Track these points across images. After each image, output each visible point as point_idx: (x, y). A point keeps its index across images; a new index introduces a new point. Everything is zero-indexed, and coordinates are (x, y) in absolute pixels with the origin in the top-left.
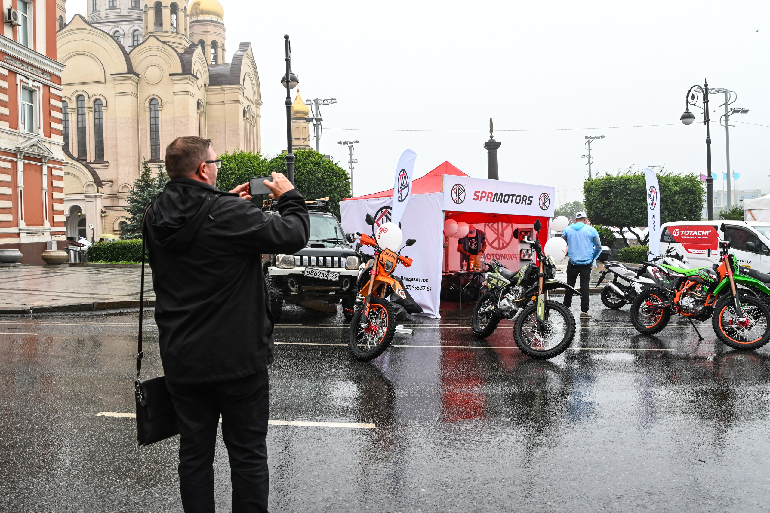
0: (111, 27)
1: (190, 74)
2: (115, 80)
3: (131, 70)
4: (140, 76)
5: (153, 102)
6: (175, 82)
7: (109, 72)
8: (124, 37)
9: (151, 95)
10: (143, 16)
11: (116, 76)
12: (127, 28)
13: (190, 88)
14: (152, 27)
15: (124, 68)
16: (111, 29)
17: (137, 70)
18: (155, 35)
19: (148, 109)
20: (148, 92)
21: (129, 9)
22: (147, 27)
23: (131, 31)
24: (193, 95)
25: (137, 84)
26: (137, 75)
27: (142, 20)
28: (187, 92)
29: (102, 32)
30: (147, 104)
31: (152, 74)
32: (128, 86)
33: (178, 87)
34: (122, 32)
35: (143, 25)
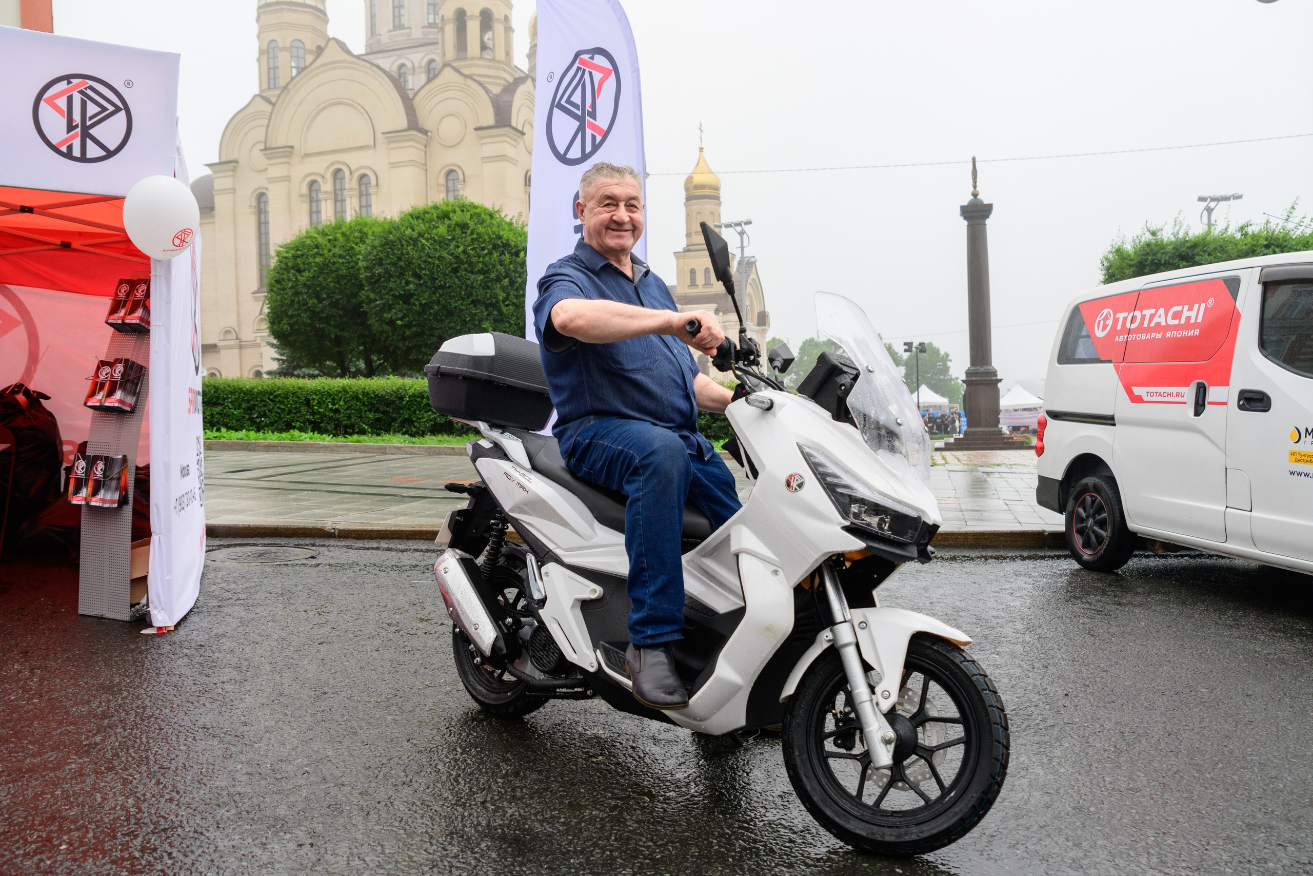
0: (392, 59)
1: (509, 125)
2: (390, 142)
3: (414, 124)
4: (429, 134)
5: (451, 176)
6: (484, 141)
7: (381, 128)
8: (413, 74)
9: (448, 165)
10: (439, 37)
11: (392, 136)
12: (418, 58)
13: (509, 150)
14: (451, 53)
15: (403, 122)
16: (393, 63)
17: (427, 123)
18: (454, 64)
19: (443, 189)
20: (444, 159)
21: (424, 27)
22: (444, 54)
23: (424, 62)
24: (514, 162)
25: (426, 147)
26: (425, 132)
27: (437, 43)
28: (502, 158)
29: (368, 65)
30: (442, 180)
31: (449, 129)
32: (410, 151)
33: (489, 149)
34: (409, 65)
35: (439, 51)
